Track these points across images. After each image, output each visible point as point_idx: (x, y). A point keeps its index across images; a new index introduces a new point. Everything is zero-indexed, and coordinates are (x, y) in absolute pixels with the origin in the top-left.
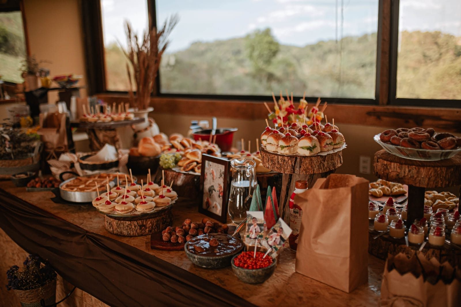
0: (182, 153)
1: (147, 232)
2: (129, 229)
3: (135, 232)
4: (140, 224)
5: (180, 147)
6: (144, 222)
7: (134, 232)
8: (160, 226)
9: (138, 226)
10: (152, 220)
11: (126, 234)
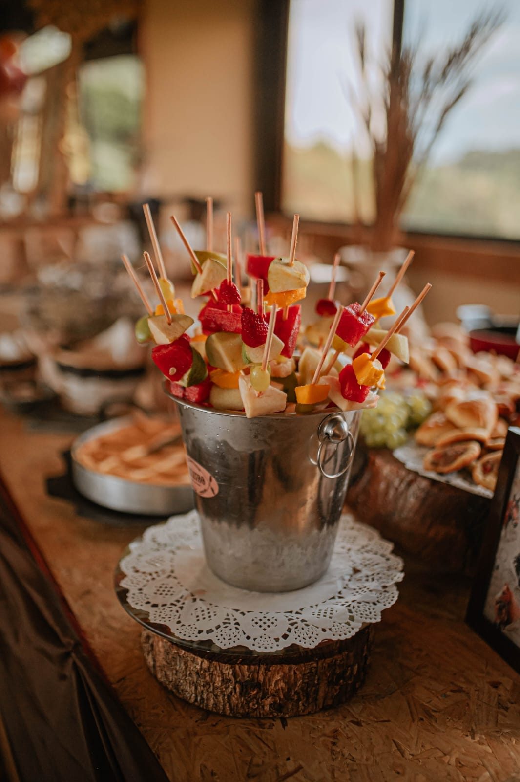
0: (432, 391)
1: (267, 708)
2: (204, 686)
3: (223, 700)
4: (243, 676)
5: (428, 370)
6: (261, 672)
7: (221, 699)
8: (317, 692)
9: (236, 682)
10: (290, 670)
11: (192, 700)
